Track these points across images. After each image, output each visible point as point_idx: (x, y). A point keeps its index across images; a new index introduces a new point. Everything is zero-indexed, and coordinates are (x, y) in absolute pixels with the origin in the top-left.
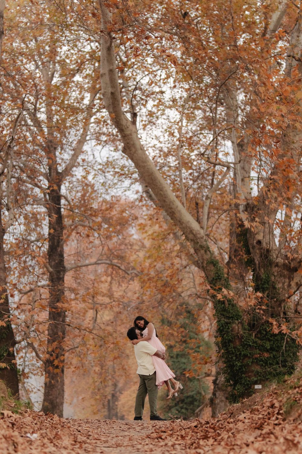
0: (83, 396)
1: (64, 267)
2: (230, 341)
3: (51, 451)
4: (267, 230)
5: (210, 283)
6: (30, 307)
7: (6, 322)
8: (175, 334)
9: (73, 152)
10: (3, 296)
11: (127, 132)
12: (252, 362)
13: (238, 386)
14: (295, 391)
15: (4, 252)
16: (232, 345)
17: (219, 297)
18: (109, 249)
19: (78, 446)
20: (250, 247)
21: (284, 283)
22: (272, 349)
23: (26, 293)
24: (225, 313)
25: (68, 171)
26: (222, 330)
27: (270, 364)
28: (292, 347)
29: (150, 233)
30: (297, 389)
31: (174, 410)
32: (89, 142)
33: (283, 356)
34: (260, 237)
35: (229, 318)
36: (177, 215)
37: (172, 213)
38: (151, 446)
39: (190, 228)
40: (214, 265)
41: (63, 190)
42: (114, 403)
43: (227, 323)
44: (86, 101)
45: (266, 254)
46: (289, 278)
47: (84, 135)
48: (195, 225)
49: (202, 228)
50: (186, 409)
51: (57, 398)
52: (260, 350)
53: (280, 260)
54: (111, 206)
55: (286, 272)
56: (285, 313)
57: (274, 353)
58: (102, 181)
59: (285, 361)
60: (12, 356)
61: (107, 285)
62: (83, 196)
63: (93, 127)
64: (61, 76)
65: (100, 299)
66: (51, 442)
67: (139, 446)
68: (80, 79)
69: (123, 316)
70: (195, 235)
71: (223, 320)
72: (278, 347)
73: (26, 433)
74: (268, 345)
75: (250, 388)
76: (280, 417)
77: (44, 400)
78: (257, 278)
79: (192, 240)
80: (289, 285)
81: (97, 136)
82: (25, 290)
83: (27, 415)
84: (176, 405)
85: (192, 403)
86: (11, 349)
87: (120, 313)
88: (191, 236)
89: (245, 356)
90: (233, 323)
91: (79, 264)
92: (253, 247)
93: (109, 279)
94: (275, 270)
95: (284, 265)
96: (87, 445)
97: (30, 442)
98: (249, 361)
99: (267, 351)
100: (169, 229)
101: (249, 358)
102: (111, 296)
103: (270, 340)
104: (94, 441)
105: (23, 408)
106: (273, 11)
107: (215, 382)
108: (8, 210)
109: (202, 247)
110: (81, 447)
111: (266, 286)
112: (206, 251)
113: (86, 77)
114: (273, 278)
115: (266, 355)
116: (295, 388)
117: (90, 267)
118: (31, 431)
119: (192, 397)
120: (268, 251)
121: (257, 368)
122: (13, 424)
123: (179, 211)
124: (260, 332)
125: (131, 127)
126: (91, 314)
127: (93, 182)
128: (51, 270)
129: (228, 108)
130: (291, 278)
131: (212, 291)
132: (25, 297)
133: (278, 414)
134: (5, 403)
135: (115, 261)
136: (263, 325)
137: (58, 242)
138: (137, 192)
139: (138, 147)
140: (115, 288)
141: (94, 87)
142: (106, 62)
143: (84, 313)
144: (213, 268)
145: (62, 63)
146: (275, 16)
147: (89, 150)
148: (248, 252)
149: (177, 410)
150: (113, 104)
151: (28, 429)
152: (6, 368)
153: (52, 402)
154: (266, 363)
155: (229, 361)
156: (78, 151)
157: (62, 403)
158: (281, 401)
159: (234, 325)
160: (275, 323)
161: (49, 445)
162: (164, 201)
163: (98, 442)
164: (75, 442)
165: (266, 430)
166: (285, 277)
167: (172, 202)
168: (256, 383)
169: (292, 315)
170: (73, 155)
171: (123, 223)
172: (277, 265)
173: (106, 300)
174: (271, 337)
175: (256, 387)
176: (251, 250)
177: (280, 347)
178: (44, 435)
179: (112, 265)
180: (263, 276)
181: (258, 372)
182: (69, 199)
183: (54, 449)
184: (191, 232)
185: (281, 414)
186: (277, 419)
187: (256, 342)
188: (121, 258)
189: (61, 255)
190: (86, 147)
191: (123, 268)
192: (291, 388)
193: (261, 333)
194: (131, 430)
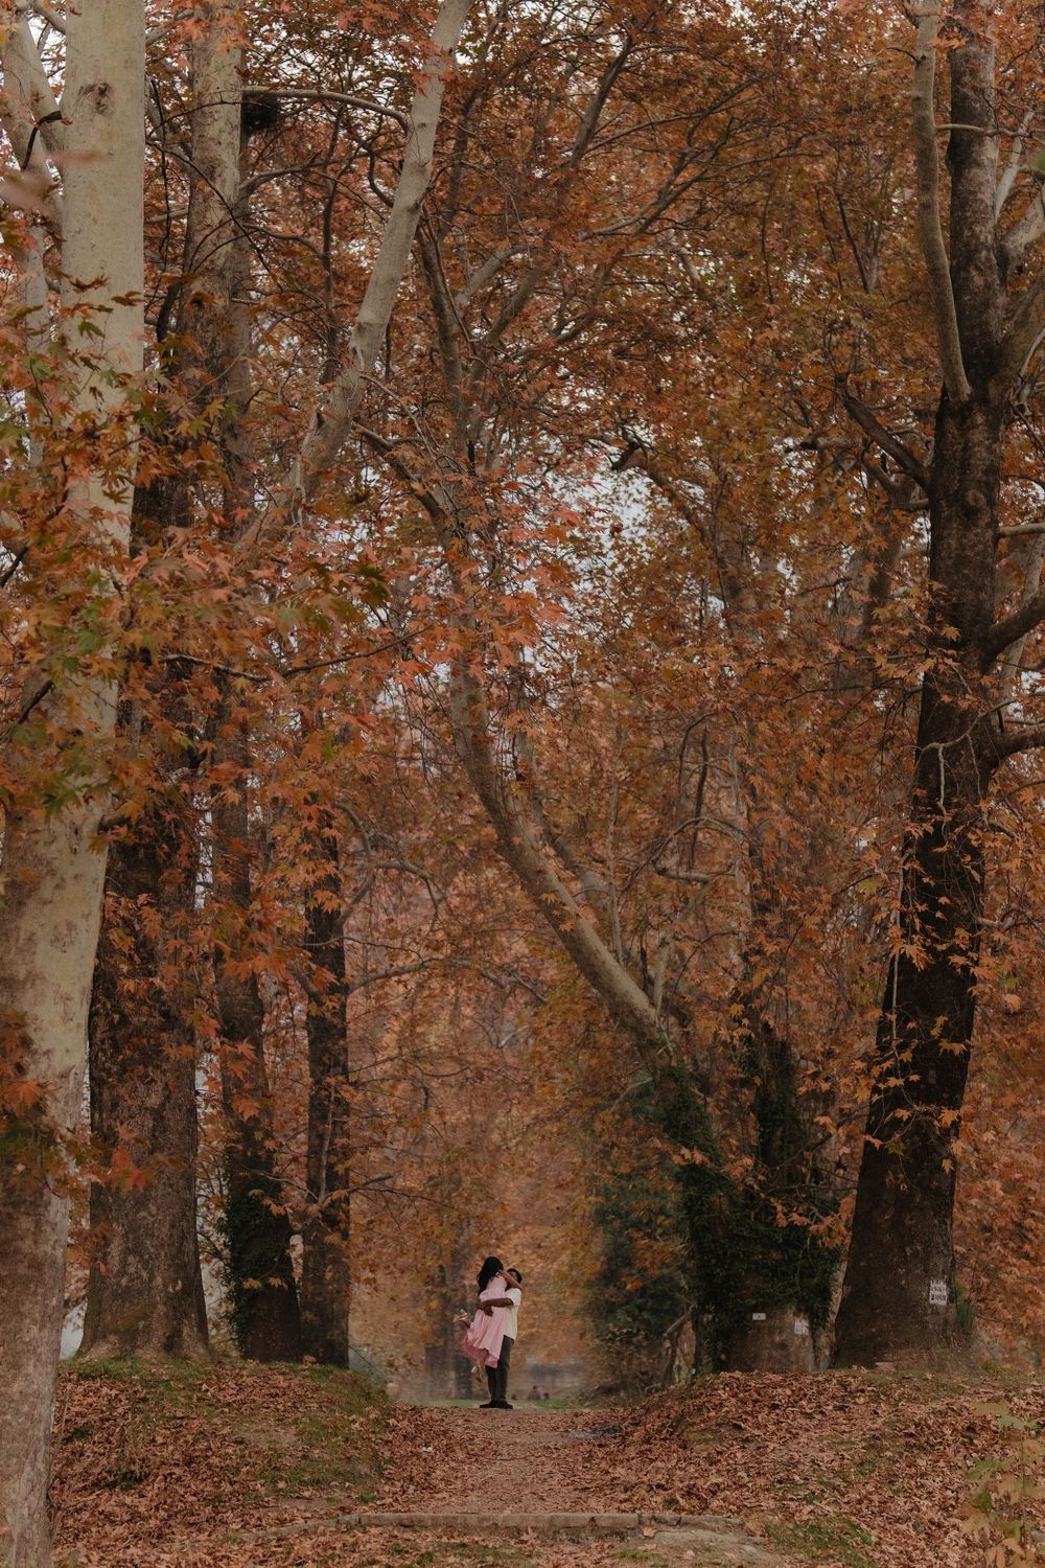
2: (706, 1229)
12: (748, 1270)
13: (722, 1316)
22: (787, 1243)
26: (690, 1208)
27: (783, 1276)
34: (769, 1017)
36: (605, 979)
37: (593, 975)
40: (676, 1081)
45: (781, 1051)
48: (640, 1000)
49: (653, 1002)
51: (333, 1301)
52: (762, 1247)
57: (791, 1251)
70: (639, 1021)
71: (693, 1189)
75: (743, 1318)
79: (632, 1030)
88: (630, 1021)
89: (735, 1258)
90: (712, 1193)
98: (741, 1268)
99: (778, 1248)
101: (742, 1261)
109: (650, 1042)
111: (779, 1116)
114: (792, 1101)
115: (775, 1255)
120: (785, 1045)
121: (756, 1281)
123: (609, 972)
144: (673, 1085)
152: (280, 1287)
154: (774, 1274)
157: (346, 1314)
159: (713, 1198)
160: (779, 1208)
162: (579, 951)
167: (595, 954)
168: (755, 1309)
174: (775, 1233)
175: (757, 1316)
181: (758, 1290)
184: (631, 1013)
187: (755, 1230)
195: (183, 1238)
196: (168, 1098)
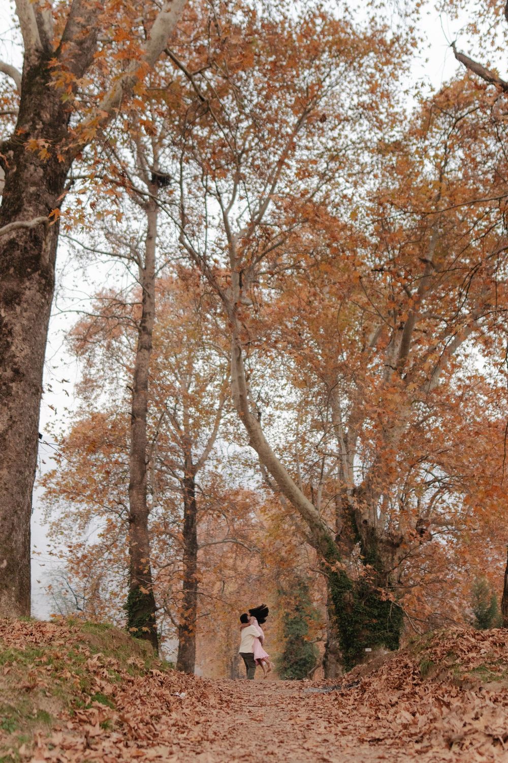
0: (210, 658)
1: (197, 545)
2: (343, 608)
3: (201, 710)
4: (372, 512)
5: (325, 556)
6: (168, 578)
7: (149, 591)
8: (293, 602)
9: (205, 449)
10: (147, 568)
11: (253, 428)
12: (363, 627)
13: (351, 649)
14: (428, 651)
15: (148, 531)
16: (344, 612)
17: (333, 569)
18: (234, 530)
19: (225, 705)
20: (358, 526)
21: (388, 557)
22: (380, 616)
23: (164, 567)
24: (338, 584)
25: (201, 464)
26: (335, 599)
27: (379, 629)
28: (397, 614)
29: (270, 515)
30: (430, 650)
31: (289, 672)
32: (218, 440)
33: (390, 622)
34: (366, 517)
35: (341, 587)
36: (295, 498)
37: (291, 496)
38: (294, 706)
39: (306, 509)
40: (328, 542)
41: (197, 480)
42: (236, 664)
43: (340, 592)
44: (216, 406)
45: (372, 532)
46: (392, 553)
47: (214, 435)
48: (311, 507)
49: (317, 509)
50: (300, 670)
51: (189, 660)
52: (369, 617)
53: (384, 537)
54: (237, 493)
55: (389, 548)
56: (389, 584)
57: (382, 619)
58: (229, 472)
59: (391, 627)
60: (153, 620)
61: (231, 561)
62: (213, 484)
63: (221, 428)
64: (196, 386)
65: (227, 572)
66: (199, 701)
67: (283, 706)
68: (212, 389)
69: (246, 588)
71: (337, 590)
72: (385, 614)
73: (174, 691)
74: (376, 612)
75: (361, 651)
76: (415, 677)
77: (178, 662)
78: (364, 552)
79: (308, 520)
80: (393, 559)
81: (226, 436)
82: (162, 565)
83: (172, 674)
84: (291, 666)
85: (304, 665)
86: (152, 615)
87: (243, 585)
88: (307, 516)
89: (356, 622)
90: (345, 592)
91: (210, 542)
92: (361, 526)
93: (234, 555)
94: (380, 545)
95: (388, 541)
96: (232, 704)
97: (180, 701)
98: (360, 627)
99: (375, 617)
100: (286, 511)
101: (360, 624)
102: (235, 570)
103: (377, 608)
104: (239, 700)
105: (167, 668)
106: (370, 331)
107: (326, 646)
108: (152, 494)
109: (316, 525)
110: (228, 706)
111: (373, 559)
112: (320, 530)
113: (216, 387)
114: (378, 553)
115: (375, 621)
116: (427, 649)
117: (218, 545)
118: (179, 689)
119: (305, 660)
120: (373, 529)
121: (367, 633)
122: (162, 683)
123: (297, 495)
124: (368, 600)
125: (256, 424)
126: (218, 585)
127: (222, 473)
128: (185, 546)
129: (334, 409)
130: (394, 553)
131: (327, 564)
132: (163, 570)
133: (414, 673)
134: (153, 662)
135: (239, 540)
136: (371, 594)
137: (192, 523)
138: (258, 482)
139: (262, 440)
140: (238, 563)
141: (223, 395)
142: (235, 370)
143: (213, 585)
144: (327, 544)
145: (197, 376)
146: (371, 337)
147: (218, 447)
148: (356, 531)
149: (292, 671)
150: (242, 404)
151: (176, 688)
152: (147, 632)
153: (184, 664)
154: (375, 629)
155: (342, 626)
156: (209, 447)
157: (193, 665)
158: (414, 662)
159: (346, 594)
160: (383, 592)
161: (197, 704)
163: (242, 701)
164: (221, 700)
165: (408, 690)
166: (388, 551)
167: (291, 487)
168: (366, 646)
169: (397, 586)
170: (205, 451)
171: (246, 508)
172: (381, 541)
173: (232, 573)
174: (378, 604)
175: (367, 650)
176: (359, 528)
177: (386, 614)
178: (191, 694)
179: (237, 543)
180: (370, 551)
181: (368, 637)
182: (201, 486)
183: (203, 708)
184: (308, 512)
185: (416, 674)
186: (414, 679)
187: (365, 610)
188: (244, 537)
189: (194, 534)
190: (215, 445)
191: (246, 545)
192: (422, 649)
193: (369, 602)
194: (267, 689)
195: (13, 529)
196: (11, 427)
